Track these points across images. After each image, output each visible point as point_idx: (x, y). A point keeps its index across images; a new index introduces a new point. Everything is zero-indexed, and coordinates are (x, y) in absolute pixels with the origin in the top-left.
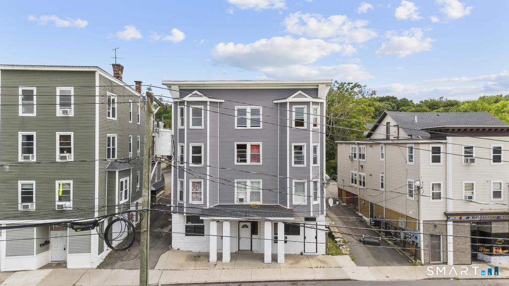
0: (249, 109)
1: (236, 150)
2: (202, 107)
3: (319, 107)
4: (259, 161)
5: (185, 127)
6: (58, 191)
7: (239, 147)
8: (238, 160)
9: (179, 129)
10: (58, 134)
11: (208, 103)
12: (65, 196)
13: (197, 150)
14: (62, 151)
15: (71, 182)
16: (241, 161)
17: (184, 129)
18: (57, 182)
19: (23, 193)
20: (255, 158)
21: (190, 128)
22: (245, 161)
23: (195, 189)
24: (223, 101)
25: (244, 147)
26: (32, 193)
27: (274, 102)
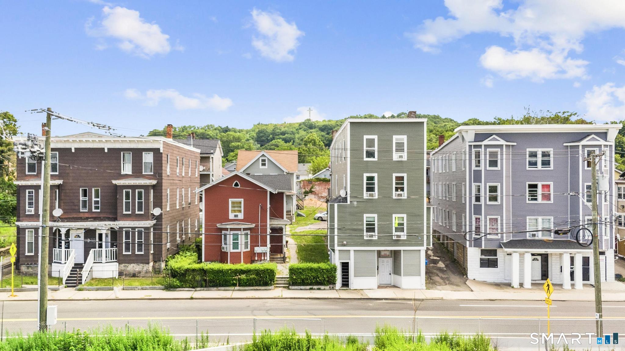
0: (539, 151)
1: (527, 189)
2: (499, 150)
3: (608, 149)
4: (550, 200)
5: (482, 168)
6: (395, 224)
7: (531, 186)
8: (529, 199)
9: (474, 170)
10: (394, 175)
11: (504, 147)
12: (400, 228)
13: (493, 189)
14: (397, 189)
15: (405, 216)
16: (532, 199)
17: (481, 170)
18: (394, 216)
19: (367, 225)
20: (546, 197)
21: (487, 169)
22: (536, 199)
23: (491, 225)
24: (515, 144)
25: (535, 186)
26: (374, 225)
27: (565, 144)
